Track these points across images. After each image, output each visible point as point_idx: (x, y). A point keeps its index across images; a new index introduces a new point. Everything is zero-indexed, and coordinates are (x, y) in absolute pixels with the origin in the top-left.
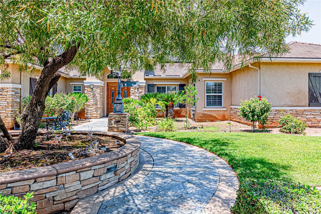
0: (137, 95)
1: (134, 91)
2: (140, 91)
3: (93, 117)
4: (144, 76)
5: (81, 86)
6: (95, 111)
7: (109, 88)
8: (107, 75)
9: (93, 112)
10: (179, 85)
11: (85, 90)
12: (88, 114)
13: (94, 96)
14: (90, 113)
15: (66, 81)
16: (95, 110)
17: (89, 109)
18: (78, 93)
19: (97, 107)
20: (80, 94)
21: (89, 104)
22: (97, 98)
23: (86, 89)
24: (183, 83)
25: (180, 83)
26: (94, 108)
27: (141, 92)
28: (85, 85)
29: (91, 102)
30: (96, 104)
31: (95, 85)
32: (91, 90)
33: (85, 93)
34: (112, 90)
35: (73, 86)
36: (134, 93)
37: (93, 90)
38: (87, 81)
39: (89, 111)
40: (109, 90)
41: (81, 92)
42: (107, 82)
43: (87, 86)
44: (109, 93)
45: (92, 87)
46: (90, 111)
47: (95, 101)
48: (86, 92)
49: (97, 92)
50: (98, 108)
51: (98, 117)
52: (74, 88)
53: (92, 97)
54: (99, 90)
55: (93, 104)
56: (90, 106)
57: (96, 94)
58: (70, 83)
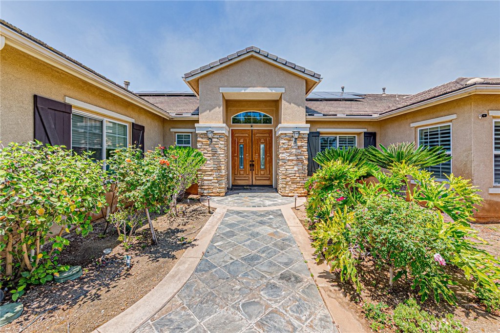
0: (294, 152)
1: (288, 145)
2: (299, 144)
3: (212, 194)
4: (306, 115)
5: (190, 134)
6: (215, 183)
7: (235, 141)
8: (232, 117)
9: (212, 184)
10: (365, 133)
11: (197, 141)
12: (204, 187)
13: (214, 153)
14: (208, 186)
15: (163, 127)
16: (217, 181)
17: (205, 178)
18: (184, 147)
19: (220, 174)
20: (188, 148)
21: (204, 168)
22: (220, 158)
23: (199, 139)
24: (371, 130)
25: (365, 130)
26: (214, 176)
27: (302, 146)
28: (197, 132)
29: (210, 165)
30: (219, 170)
31: (215, 132)
32: (209, 142)
33: (198, 147)
34: (241, 143)
35: (177, 134)
36: (288, 149)
37: (212, 142)
38: (201, 124)
39: (205, 182)
40: (235, 143)
41: (190, 145)
42: (232, 130)
43: (202, 134)
44: (235, 148)
45: (210, 135)
46: (207, 182)
47: (217, 163)
48: (199, 145)
49: (220, 146)
50: (222, 176)
51: (221, 195)
52: (178, 138)
53: (211, 155)
54: (223, 143)
55: (213, 168)
56: (207, 173)
57: (219, 150)
58: (172, 130)
